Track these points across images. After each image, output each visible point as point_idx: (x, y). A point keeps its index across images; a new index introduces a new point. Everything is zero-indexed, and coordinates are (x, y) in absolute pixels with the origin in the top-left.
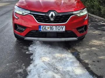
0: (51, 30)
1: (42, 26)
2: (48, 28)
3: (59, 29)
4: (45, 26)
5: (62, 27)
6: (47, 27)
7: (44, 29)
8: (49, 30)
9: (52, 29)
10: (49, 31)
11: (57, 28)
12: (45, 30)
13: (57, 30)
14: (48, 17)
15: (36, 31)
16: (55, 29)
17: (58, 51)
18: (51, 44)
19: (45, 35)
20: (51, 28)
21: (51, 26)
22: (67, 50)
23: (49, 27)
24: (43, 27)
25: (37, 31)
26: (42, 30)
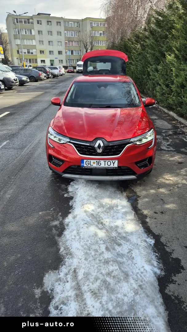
0: (98, 166)
1: (85, 161)
2: (94, 163)
3: (109, 164)
4: (89, 161)
5: (114, 161)
6: (92, 161)
7: (88, 164)
8: (95, 165)
9: (100, 164)
10: (96, 167)
11: (106, 163)
12: (89, 166)
13: (107, 166)
14: (93, 148)
15: (77, 166)
16: (103, 164)
17: (108, 193)
18: (100, 184)
19: (90, 171)
20: (98, 163)
21: (98, 161)
22: (122, 192)
23: (95, 161)
24: (87, 162)
25: (79, 166)
26: (85, 165)
